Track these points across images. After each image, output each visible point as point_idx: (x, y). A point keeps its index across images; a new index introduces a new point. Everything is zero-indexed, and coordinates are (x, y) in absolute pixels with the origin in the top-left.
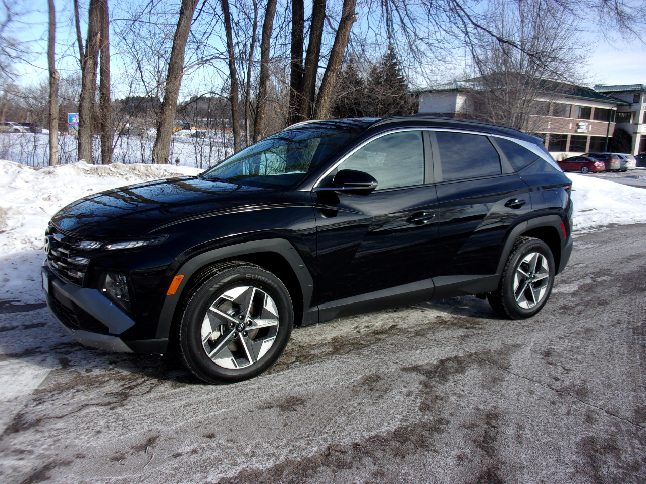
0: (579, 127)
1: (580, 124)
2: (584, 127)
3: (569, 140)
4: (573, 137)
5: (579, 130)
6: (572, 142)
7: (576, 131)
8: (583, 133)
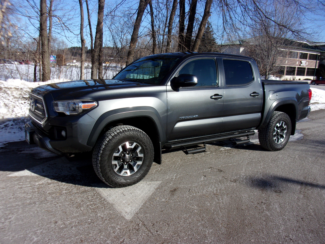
0: (301, 63)
1: (302, 62)
2: (304, 63)
3: (296, 69)
4: (298, 68)
5: (302, 65)
6: (298, 71)
7: (300, 65)
8: (303, 66)
